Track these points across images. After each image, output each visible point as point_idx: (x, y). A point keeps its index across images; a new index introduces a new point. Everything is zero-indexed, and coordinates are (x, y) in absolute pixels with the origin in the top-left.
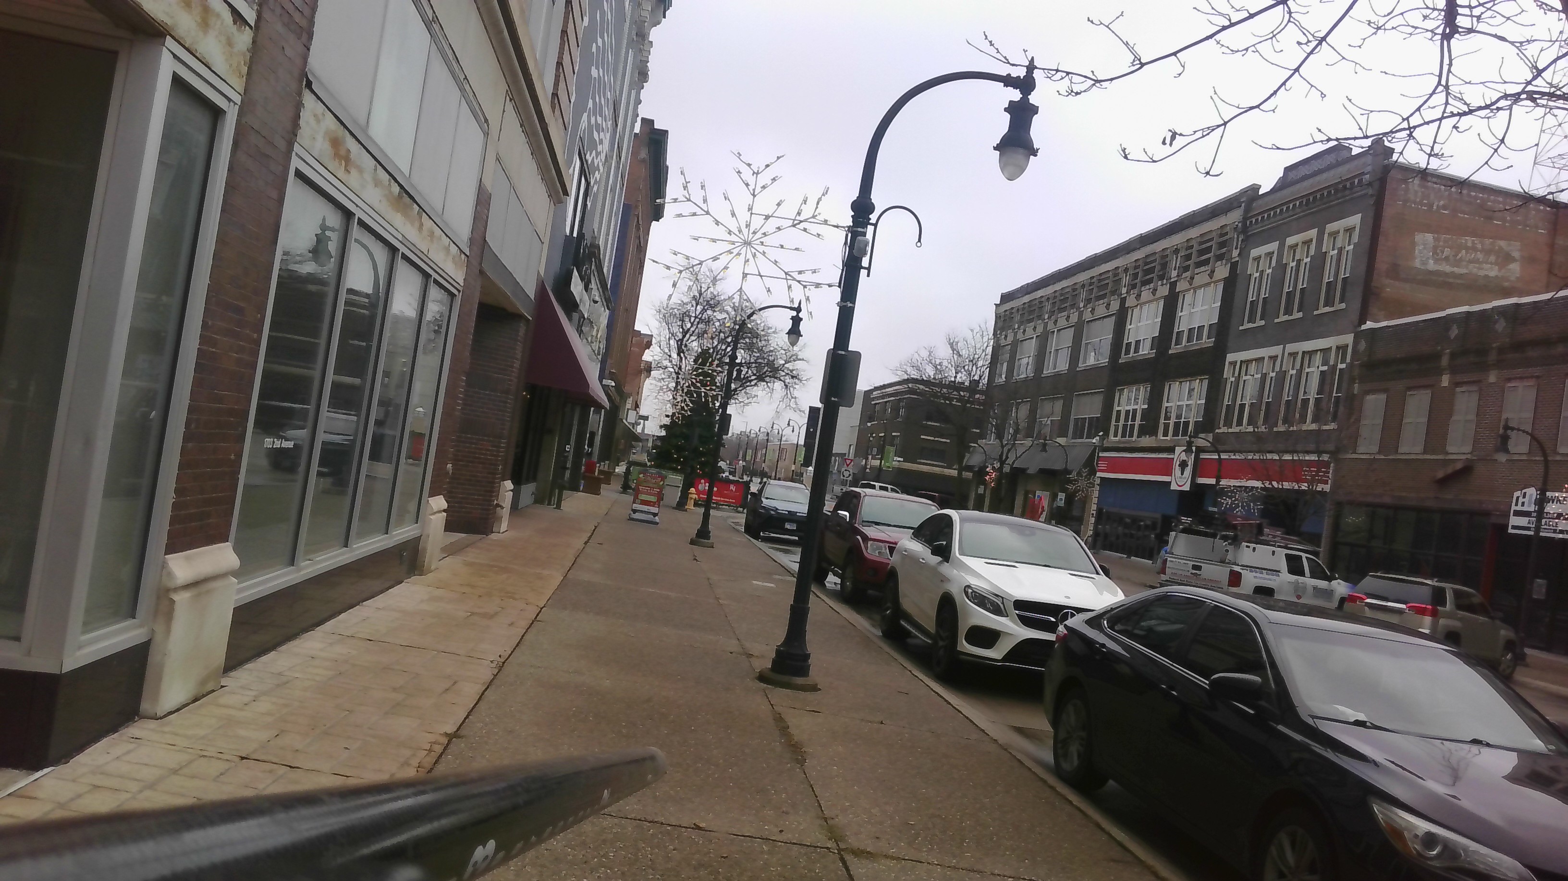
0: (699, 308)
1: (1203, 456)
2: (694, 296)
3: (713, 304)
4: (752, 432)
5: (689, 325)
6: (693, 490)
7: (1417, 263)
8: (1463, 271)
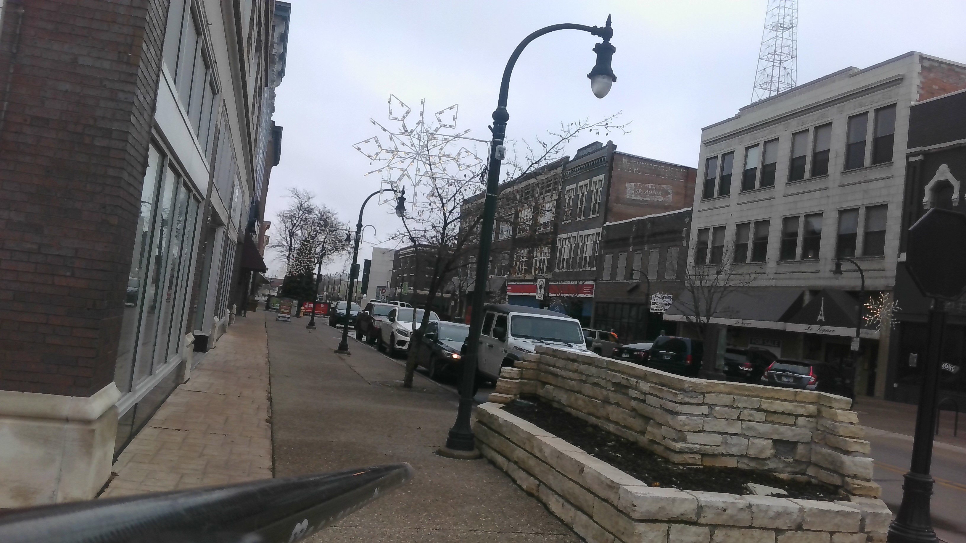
0: (301, 212)
1: (550, 283)
2: (298, 206)
3: (310, 211)
4: (332, 275)
5: (295, 222)
6: (303, 308)
7: (627, 196)
8: (648, 199)
